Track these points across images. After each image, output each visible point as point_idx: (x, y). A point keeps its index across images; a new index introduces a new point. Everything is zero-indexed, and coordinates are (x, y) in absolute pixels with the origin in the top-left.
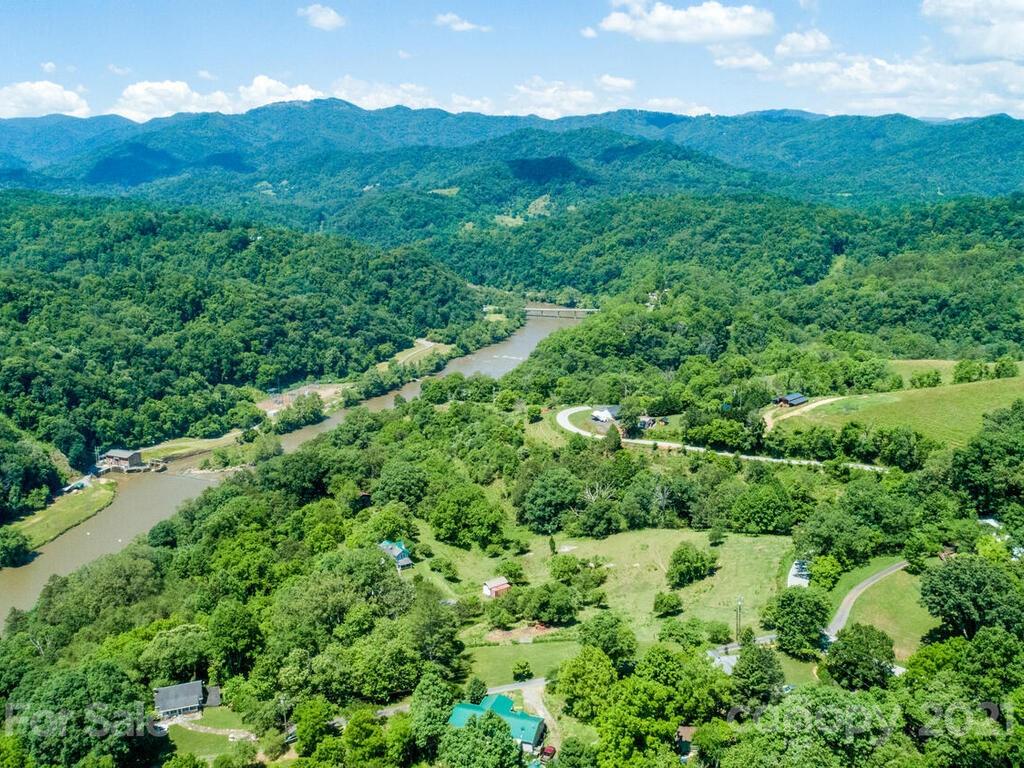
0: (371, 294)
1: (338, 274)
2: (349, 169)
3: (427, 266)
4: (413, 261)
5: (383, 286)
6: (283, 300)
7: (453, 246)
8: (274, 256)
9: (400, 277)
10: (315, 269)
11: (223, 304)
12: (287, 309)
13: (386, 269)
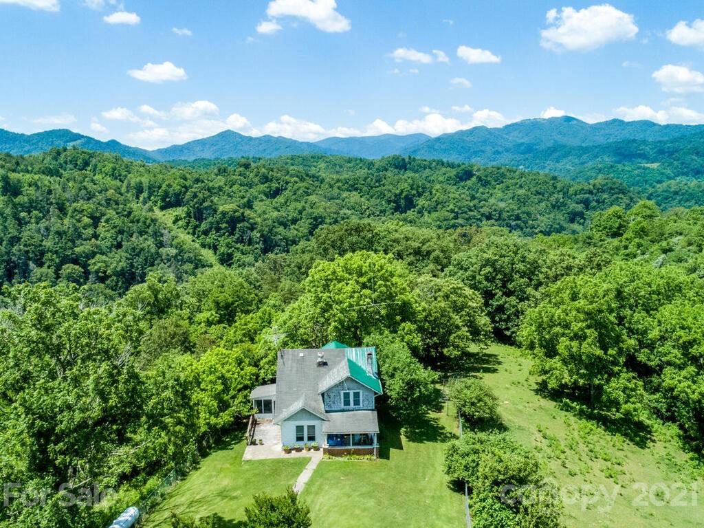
0: (568, 213)
1: (541, 196)
2: (570, 157)
3: (624, 193)
4: (611, 189)
5: (580, 208)
6: (484, 202)
7: (651, 195)
8: (490, 184)
9: (598, 201)
10: (520, 192)
11: (430, 200)
12: (485, 210)
13: (585, 193)
